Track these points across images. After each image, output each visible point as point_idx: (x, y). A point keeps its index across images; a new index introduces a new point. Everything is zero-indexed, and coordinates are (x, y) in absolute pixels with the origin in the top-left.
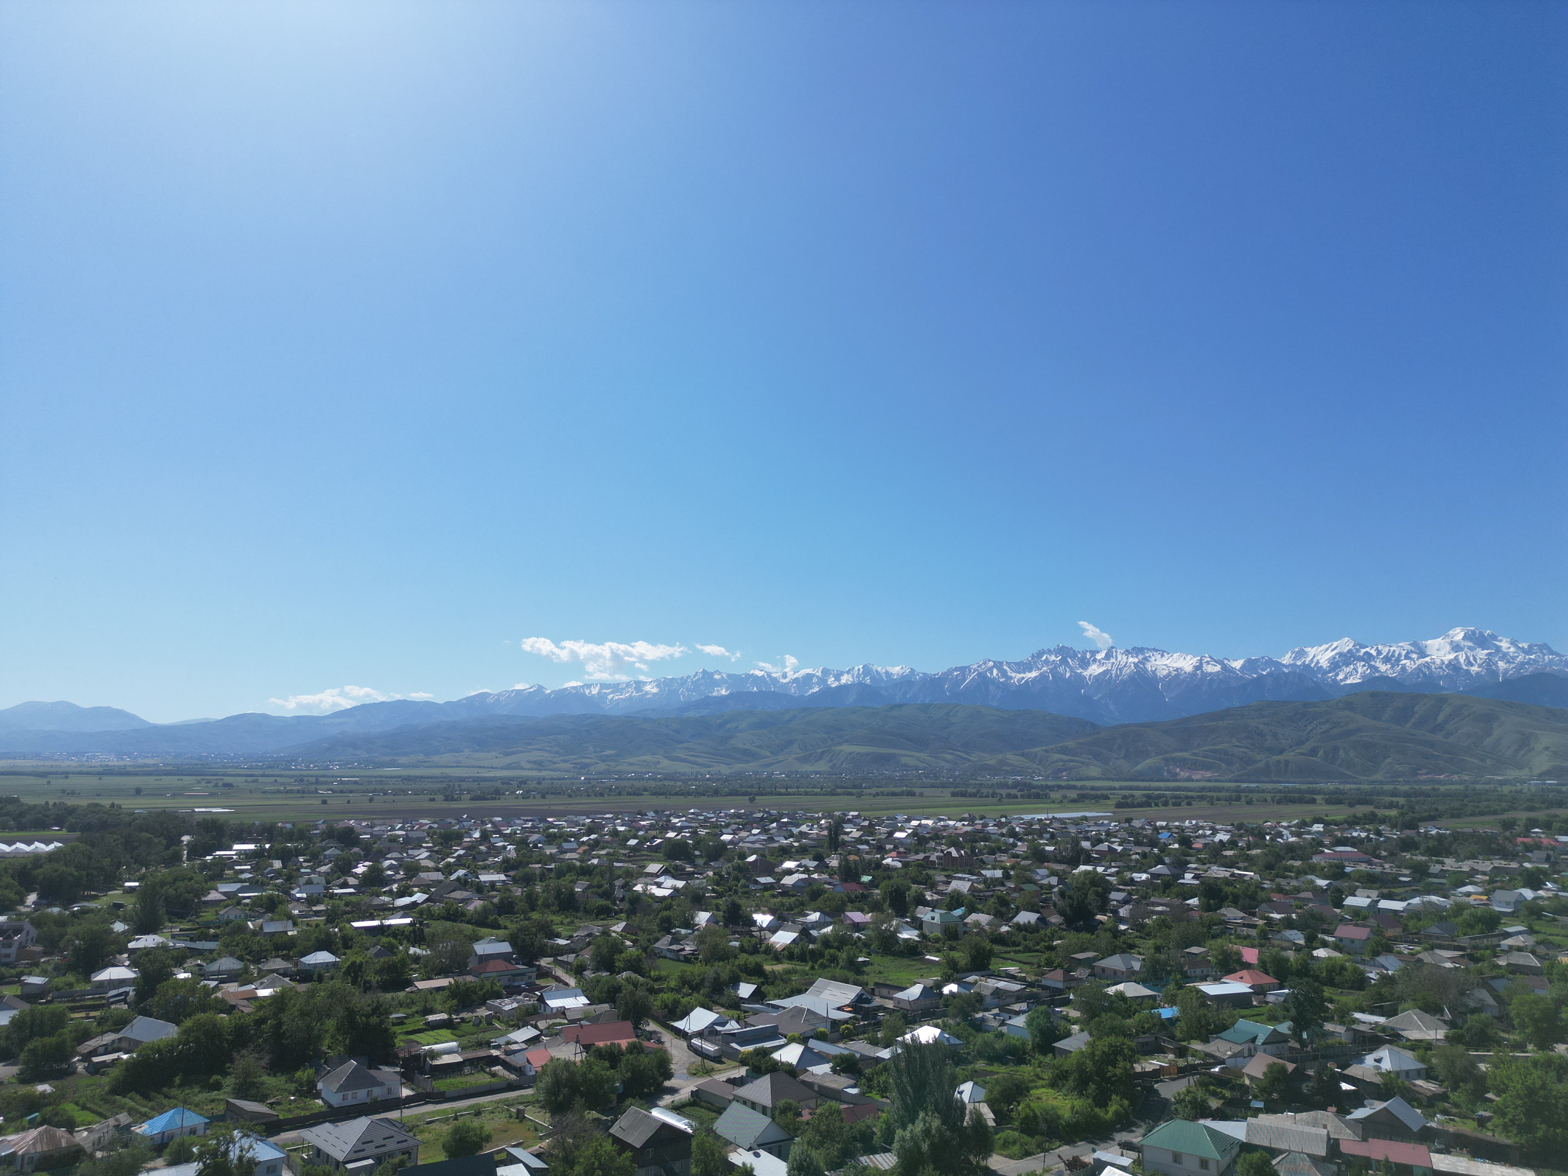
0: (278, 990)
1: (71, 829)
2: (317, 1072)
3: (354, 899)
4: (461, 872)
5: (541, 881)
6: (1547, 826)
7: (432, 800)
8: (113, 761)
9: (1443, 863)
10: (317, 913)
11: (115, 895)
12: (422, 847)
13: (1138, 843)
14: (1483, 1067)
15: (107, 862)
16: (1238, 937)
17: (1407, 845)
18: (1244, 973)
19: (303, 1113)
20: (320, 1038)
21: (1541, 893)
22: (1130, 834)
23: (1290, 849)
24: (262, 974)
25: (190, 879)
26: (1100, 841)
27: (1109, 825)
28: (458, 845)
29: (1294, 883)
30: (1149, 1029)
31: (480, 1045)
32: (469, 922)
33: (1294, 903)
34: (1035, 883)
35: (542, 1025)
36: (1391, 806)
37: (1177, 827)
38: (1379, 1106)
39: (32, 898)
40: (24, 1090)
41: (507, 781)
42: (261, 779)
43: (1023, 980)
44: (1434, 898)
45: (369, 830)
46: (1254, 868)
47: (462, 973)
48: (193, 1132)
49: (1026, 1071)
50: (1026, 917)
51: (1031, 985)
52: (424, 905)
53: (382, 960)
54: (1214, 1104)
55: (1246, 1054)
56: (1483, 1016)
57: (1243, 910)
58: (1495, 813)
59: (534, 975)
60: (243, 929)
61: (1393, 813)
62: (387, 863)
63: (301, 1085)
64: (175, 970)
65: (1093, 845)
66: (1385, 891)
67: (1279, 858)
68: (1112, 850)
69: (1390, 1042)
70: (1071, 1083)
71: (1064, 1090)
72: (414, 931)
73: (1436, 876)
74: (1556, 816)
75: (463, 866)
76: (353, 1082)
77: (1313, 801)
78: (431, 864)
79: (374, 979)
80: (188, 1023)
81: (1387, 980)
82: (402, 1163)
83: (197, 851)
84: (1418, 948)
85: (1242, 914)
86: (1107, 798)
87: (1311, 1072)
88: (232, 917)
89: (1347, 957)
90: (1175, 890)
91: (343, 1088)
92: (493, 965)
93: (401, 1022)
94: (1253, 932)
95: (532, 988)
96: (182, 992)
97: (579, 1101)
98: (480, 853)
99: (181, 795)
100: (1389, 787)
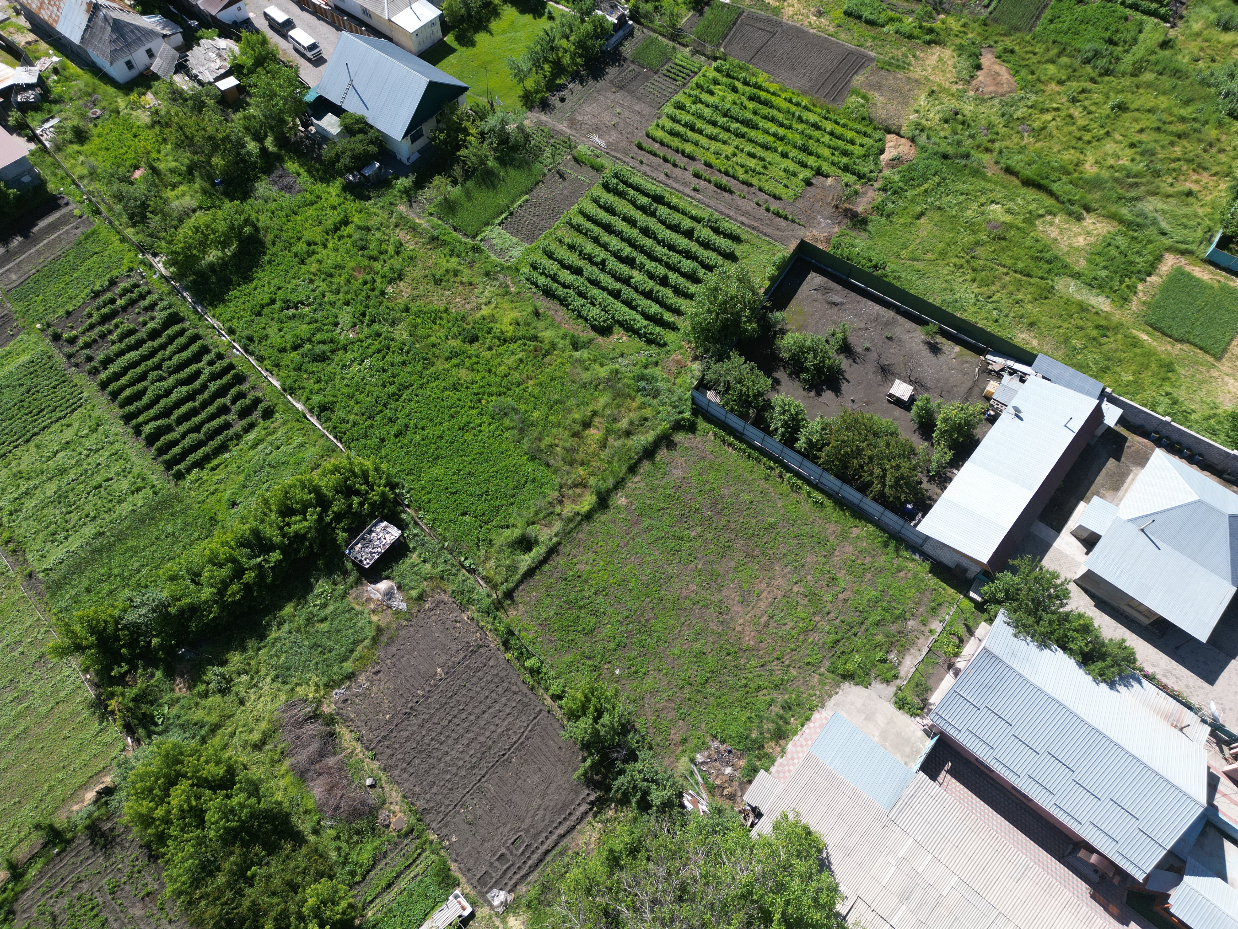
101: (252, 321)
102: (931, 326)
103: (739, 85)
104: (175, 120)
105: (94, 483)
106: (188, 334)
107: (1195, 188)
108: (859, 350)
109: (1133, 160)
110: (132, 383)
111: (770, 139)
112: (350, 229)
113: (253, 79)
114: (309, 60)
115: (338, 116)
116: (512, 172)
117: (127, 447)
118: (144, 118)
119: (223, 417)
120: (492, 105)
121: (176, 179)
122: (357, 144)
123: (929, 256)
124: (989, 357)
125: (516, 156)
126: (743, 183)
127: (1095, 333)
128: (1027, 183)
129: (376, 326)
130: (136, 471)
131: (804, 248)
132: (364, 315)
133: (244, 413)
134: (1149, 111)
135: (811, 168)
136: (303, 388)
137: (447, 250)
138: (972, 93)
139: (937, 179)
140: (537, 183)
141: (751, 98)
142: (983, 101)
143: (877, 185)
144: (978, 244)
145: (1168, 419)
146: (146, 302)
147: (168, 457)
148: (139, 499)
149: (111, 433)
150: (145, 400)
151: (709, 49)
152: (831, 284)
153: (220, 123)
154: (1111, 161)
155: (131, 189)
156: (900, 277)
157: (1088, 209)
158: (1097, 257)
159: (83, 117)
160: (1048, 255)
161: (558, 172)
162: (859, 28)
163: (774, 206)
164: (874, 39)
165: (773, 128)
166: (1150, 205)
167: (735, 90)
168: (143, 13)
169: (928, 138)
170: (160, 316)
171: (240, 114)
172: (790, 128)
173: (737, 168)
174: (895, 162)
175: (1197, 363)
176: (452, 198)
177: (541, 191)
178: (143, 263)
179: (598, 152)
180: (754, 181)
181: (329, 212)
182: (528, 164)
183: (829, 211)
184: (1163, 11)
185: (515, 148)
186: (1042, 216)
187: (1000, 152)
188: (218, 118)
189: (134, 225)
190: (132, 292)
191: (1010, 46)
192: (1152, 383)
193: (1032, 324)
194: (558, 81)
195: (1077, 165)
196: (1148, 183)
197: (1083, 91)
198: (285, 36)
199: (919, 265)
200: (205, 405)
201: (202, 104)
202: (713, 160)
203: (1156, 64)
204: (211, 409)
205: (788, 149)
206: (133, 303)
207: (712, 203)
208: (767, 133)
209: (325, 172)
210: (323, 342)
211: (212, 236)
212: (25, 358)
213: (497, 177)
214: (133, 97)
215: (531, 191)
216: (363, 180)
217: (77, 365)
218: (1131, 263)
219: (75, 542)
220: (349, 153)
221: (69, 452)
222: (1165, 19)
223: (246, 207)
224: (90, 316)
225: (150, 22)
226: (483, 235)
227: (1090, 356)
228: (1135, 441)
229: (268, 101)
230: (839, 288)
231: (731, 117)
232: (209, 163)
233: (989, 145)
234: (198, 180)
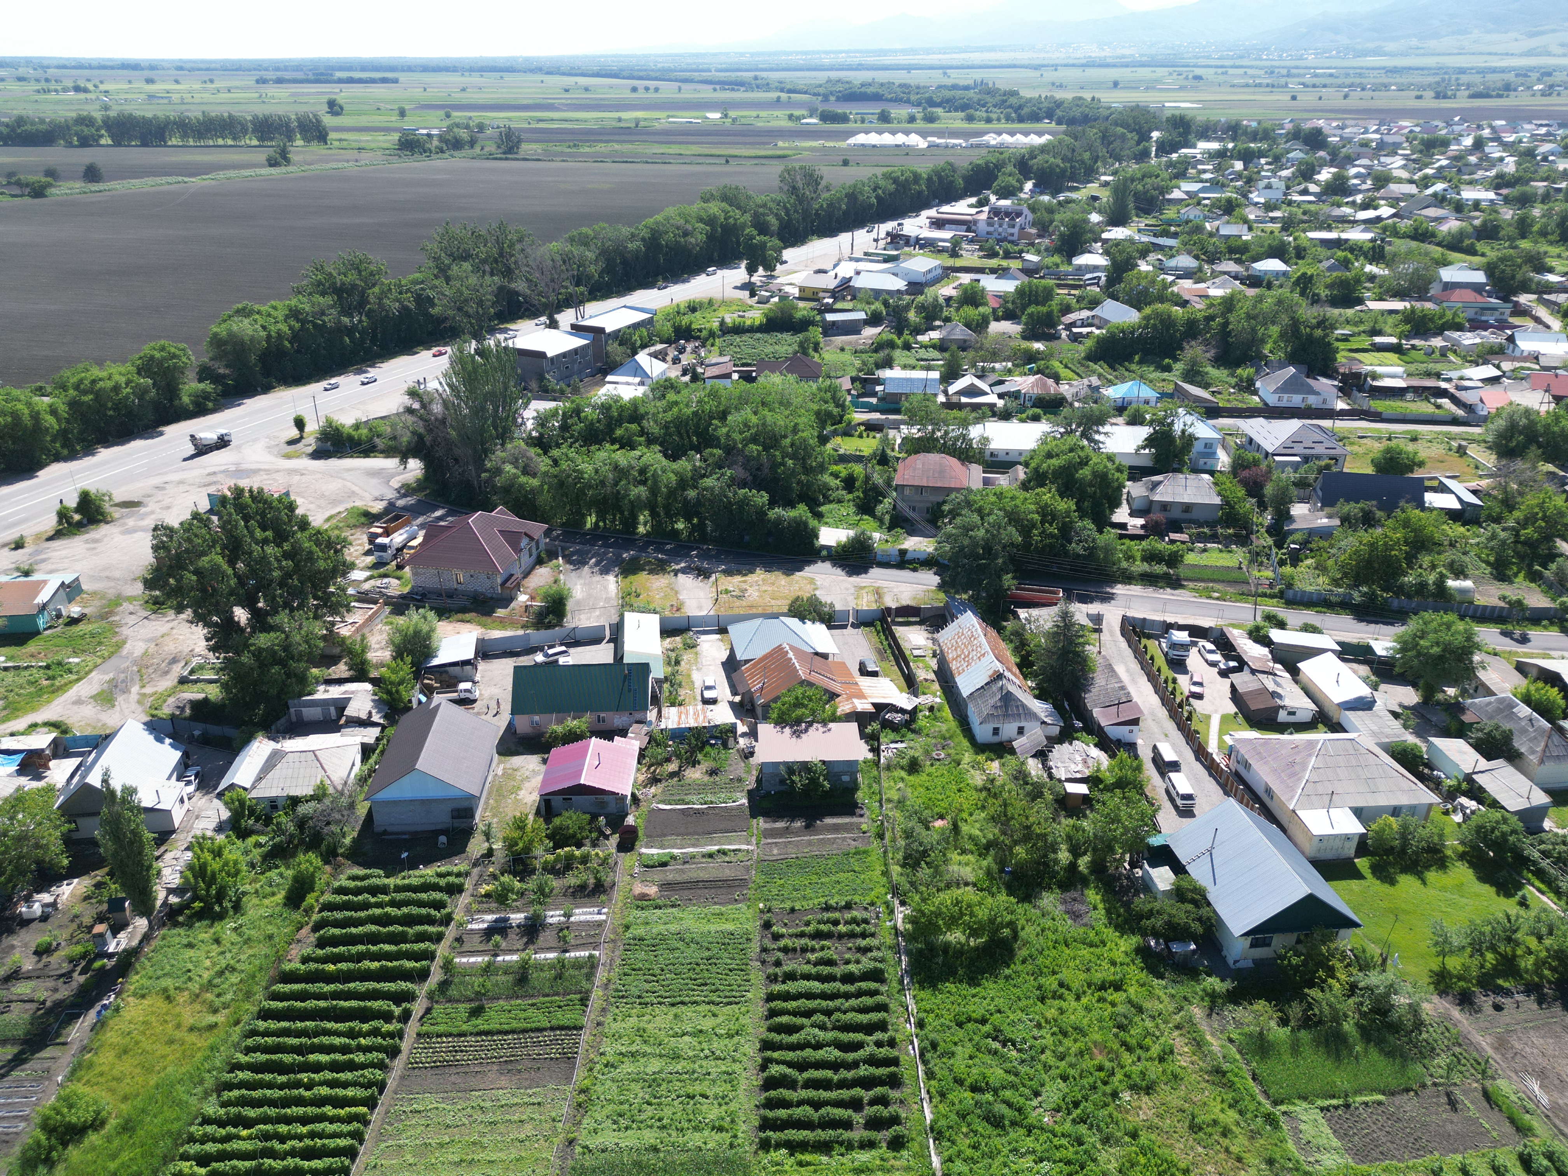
0: (1228, 291)
1: (1059, 123)
2: (1257, 372)
3: (1312, 207)
4: (1439, 187)
5: (1543, 202)
7: (1419, 97)
8: (1094, 52)
10: (1273, 220)
11: (1093, 188)
12: (1396, 154)
15: (1086, 156)
19: (1240, 405)
20: (1263, 341)
24: (1215, 275)
25: (1157, 176)
28: (1443, 154)
31: (1428, 374)
32: (1439, 244)
35: (1507, 366)
39: (1029, 186)
40: (1025, 344)
41: (1523, 73)
42: (1231, 71)
45: (1339, 132)
47: (1421, 298)
48: (1147, 402)
52: (1390, 221)
53: (1335, 274)
59: (1508, 312)
60: (1199, 229)
62: (1353, 171)
63: (1241, 380)
64: (1139, 262)
72: (1374, 248)
75: (1444, 179)
76: (1289, 387)
78: (1405, 175)
79: (1324, 293)
80: (1148, 311)
82: (1328, 467)
83: (1165, 148)
88: (1192, 217)
91: (1278, 390)
92: (1457, 294)
93: (1345, 339)
95: (1502, 325)
96: (1144, 283)
97: (1534, 451)
98: (1467, 165)
99: (1154, 88)
101: (949, 1028)
104: (1006, 795)
105: (690, 1090)
106: (879, 998)
110: (795, 1013)
112: (1119, 997)
113: (1106, 796)
114: (1176, 807)
115: (1176, 874)
116: (1374, 1054)
117: (744, 1074)
118: (978, 779)
119: (850, 1112)
120: (1384, 961)
121: (969, 846)
122: (1181, 913)
125: (1391, 1038)
129: (1083, 1129)
130: (733, 1106)
132: (1076, 1104)
133: (874, 1124)
136: (953, 1143)
137: (1229, 1096)
140: (1407, 1090)
146: (863, 943)
147: (770, 1114)
148: (713, 1140)
149: (742, 1050)
150: (794, 1038)
153: (1046, 820)
155: (924, 833)
159: (927, 753)
161: (1448, 1095)
168: (1037, 697)
170: (866, 963)
171: (1071, 821)
176: (1271, 1037)
177: (1408, 1104)
178: (887, 904)
179: (1531, 1106)
181: (1105, 964)
182: (1404, 1057)
185: (1395, 1028)
188: (1048, 813)
189: (903, 866)
190: (858, 925)
194: (1500, 982)
198: (1163, 774)
200: (843, 1084)
201: (1040, 795)
204: (845, 1094)
206: (852, 935)
209: (1126, 921)
210: (1009, 1105)
211: (967, 918)
212: (730, 927)
213: (1350, 1049)
214: (981, 758)
215: (1393, 1094)
216: (1165, 953)
217: (763, 962)
219: (630, 1139)
220: (1166, 917)
221: (694, 1041)
223: (1020, 909)
224: (808, 924)
225: (1040, 708)
226: (1291, 1108)
229: (1108, 823)
232: (1011, 849)
234: (990, 859)
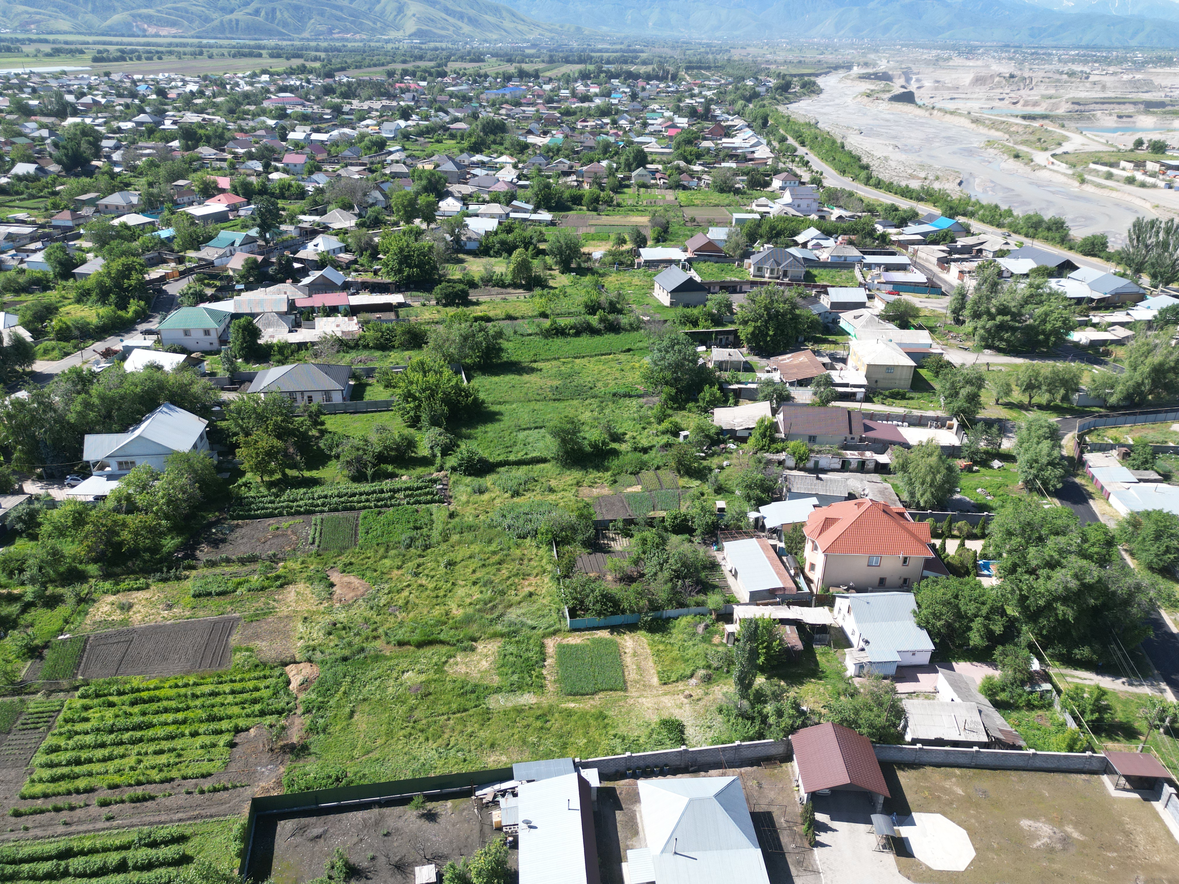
6: (413, 74)
9: (351, 104)
13: (120, 95)
14: (376, 240)
16: (214, 169)
17: (328, 90)
18: (221, 196)
21: (410, 123)
22: (111, 87)
23: (246, 96)
26: (83, 95)
27: (89, 78)
29: (251, 124)
30: (153, 247)
33: (253, 139)
34: (26, 136)
36: (316, 59)
37: (152, 80)
38: (318, 274)
43: (33, 223)
44: (347, 130)
46: (220, 113)
49: (52, 296)
50: (23, 168)
51: (42, 226)
54: (209, 291)
55: (228, 254)
56: (376, 208)
57: (215, 147)
58: (383, 65)
61: (317, 65)
65: (78, 98)
66: (315, 126)
67: (238, 104)
68: (96, 103)
69: (323, 232)
70: (94, 297)
71: (89, 303)
73: (347, 114)
74: (419, 67)
77: (260, 55)
81: (320, 191)
84: (338, 167)
85: (215, 151)
86: (82, 52)
87: (274, 260)
89: (292, 177)
90: (158, 135)
94: (225, 165)
100: (313, 44)
102: (416, 799)
103: (114, 699)
107: (531, 589)
108: (365, 864)
109: (481, 592)
111: (172, 728)
123: (379, 742)
124: (478, 793)
126: (162, 782)
127: (539, 724)
128: (420, 645)
131: (257, 804)
134: (470, 557)
135: (228, 731)
138: (338, 605)
139: (348, 679)
141: (133, 704)
142: (350, 606)
143: (299, 712)
144: (412, 709)
145: (628, 754)
151: (65, 683)
152: (304, 821)
154: (468, 601)
156: (364, 775)
157: (475, 640)
158: (503, 669)
160: (469, 688)
162: (213, 603)
163: (207, 785)
164: (232, 603)
165: (170, 717)
166: (513, 614)
167: (112, 705)
169: (322, 652)
172: (188, 708)
173: (148, 772)
174: (305, 685)
175: (616, 701)
180: (174, 774)
183: (266, 757)
184: (437, 498)
186: (446, 662)
187: (386, 634)
191: (347, 561)
192: (600, 735)
193: (492, 746)
195: (447, 615)
196: (502, 601)
197: (419, 566)
199: (374, 755)
202: (117, 779)
203: (455, 528)
205: (195, 727)
207: (135, 821)
208: (166, 724)
218: (528, 659)
222: (441, 501)
227: (548, 742)
228: (621, 785)
230: (313, 820)
231: (119, 730)
233: (375, 633)
